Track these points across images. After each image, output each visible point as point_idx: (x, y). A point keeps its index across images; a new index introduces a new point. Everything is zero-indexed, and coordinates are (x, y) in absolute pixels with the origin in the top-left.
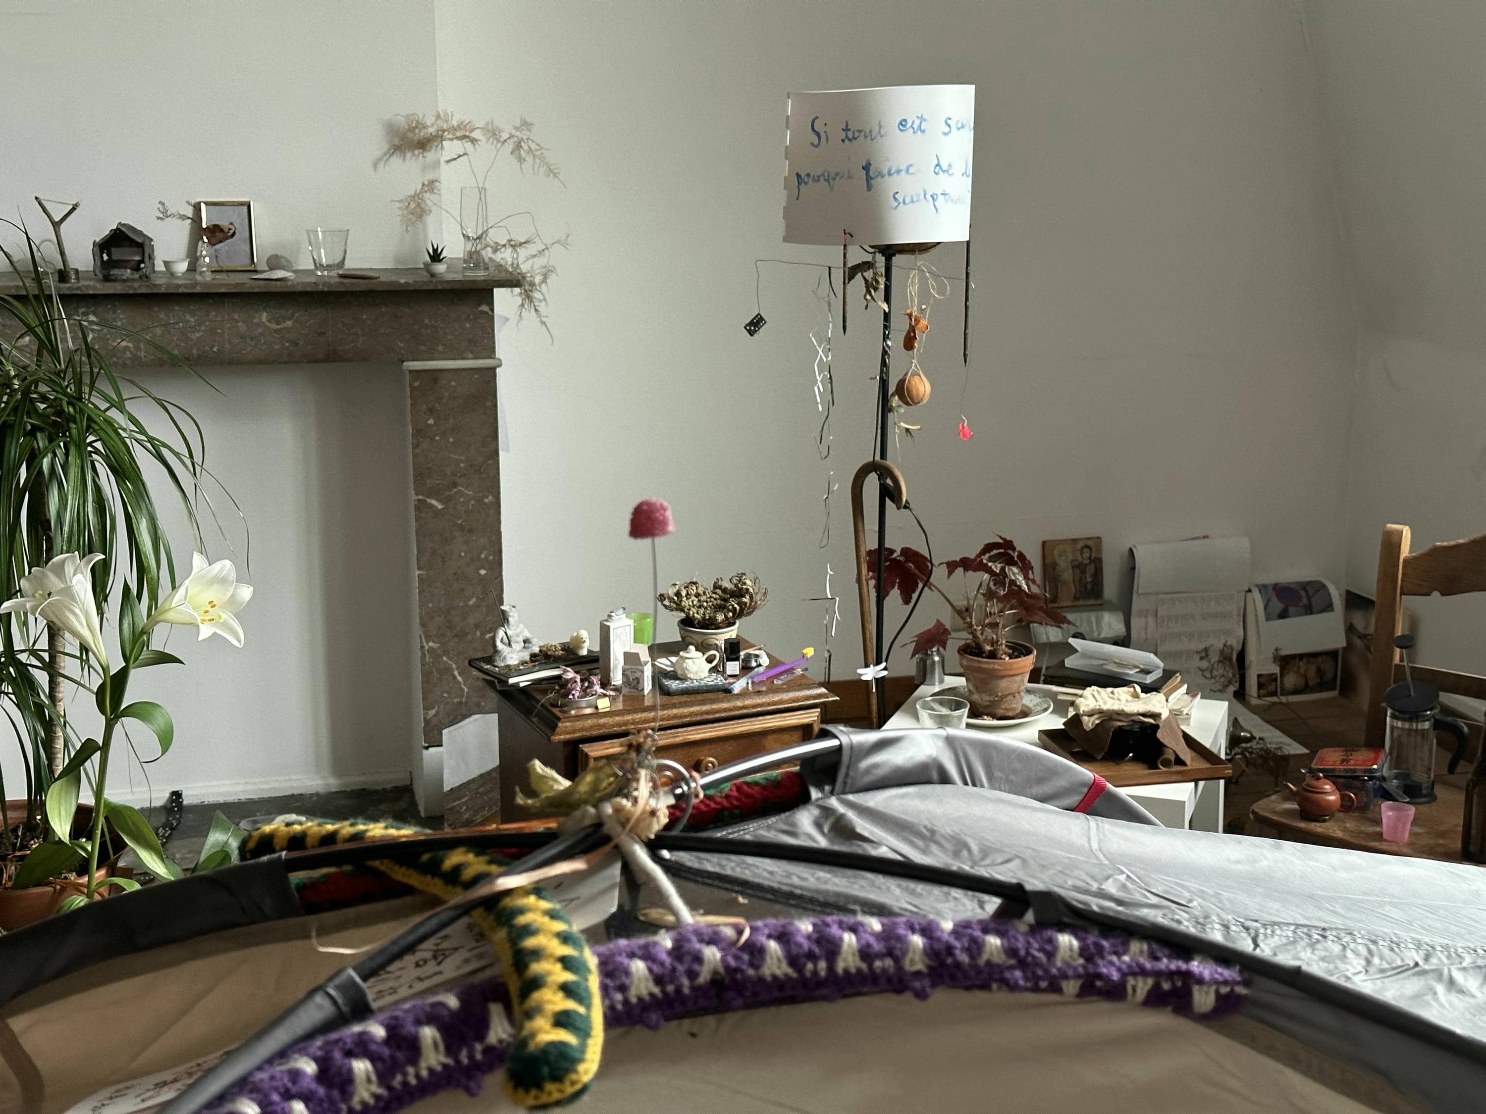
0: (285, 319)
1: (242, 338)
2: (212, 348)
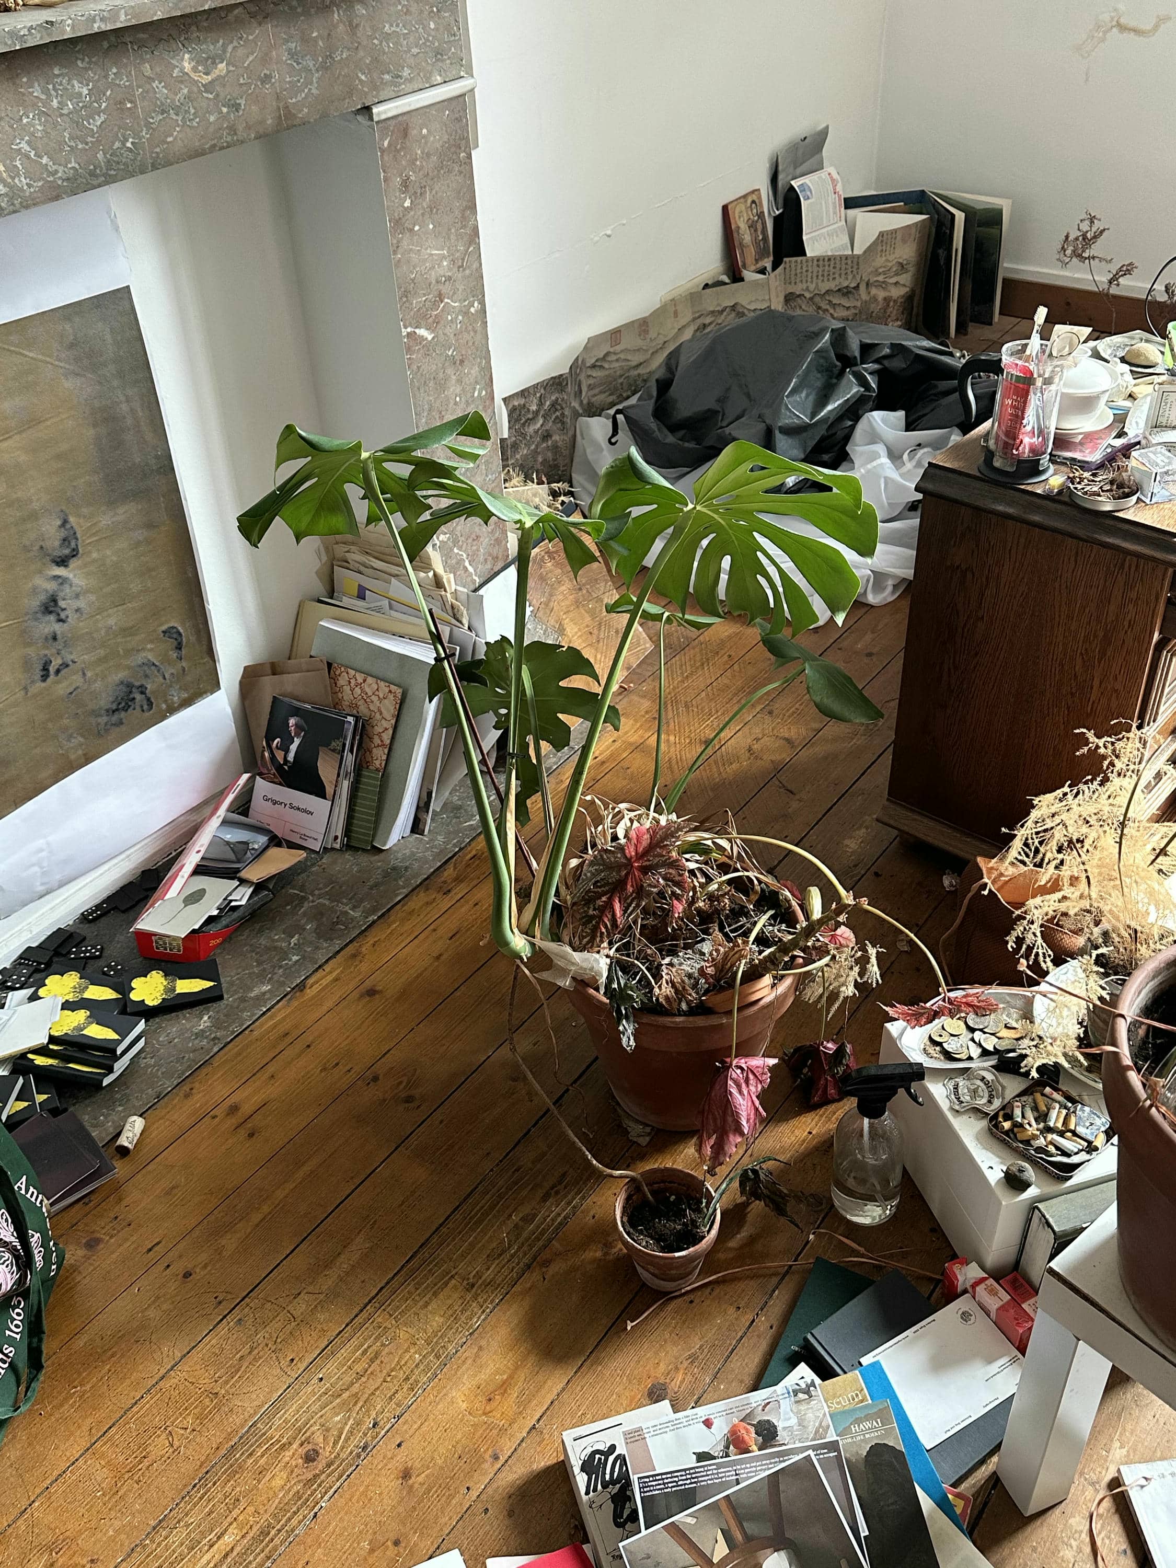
0: (214, 60)
1: (163, 112)
2: (124, 144)
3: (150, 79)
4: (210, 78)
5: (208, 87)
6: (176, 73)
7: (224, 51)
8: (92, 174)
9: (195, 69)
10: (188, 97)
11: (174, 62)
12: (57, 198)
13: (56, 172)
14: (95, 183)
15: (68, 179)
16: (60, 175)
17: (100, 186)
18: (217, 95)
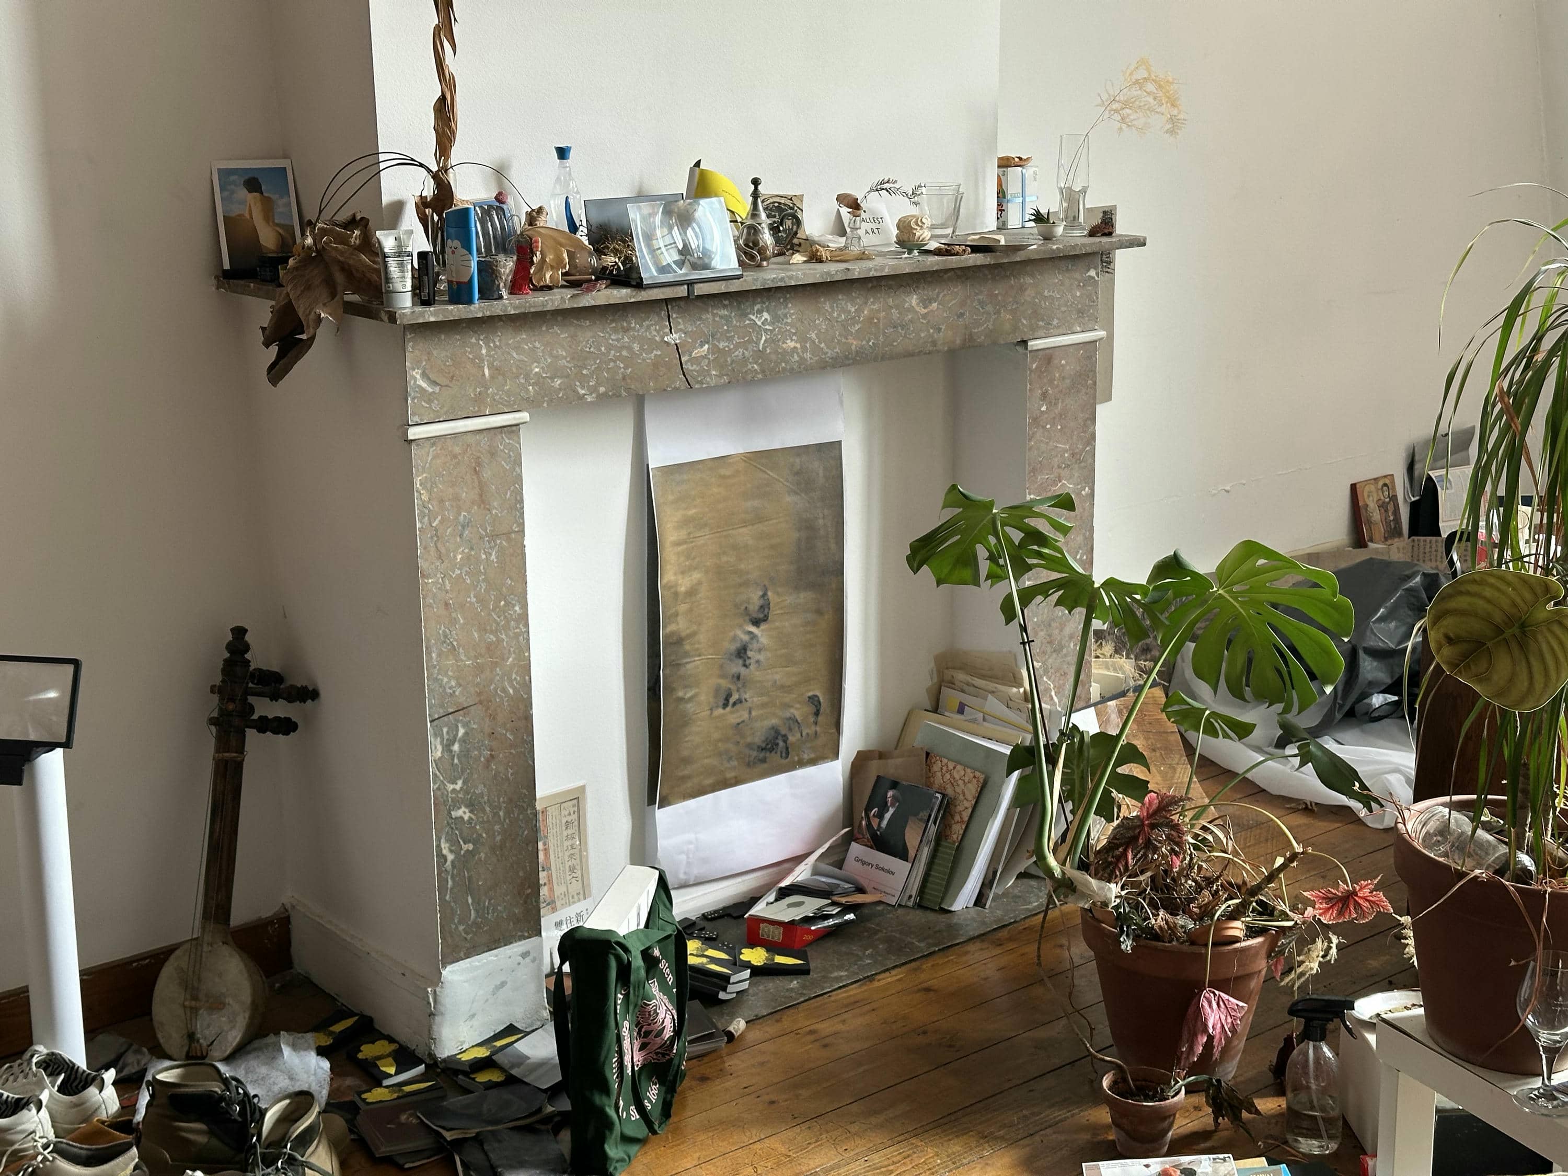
0: (930, 301)
1: (895, 327)
2: (868, 342)
3: (891, 307)
4: (926, 311)
5: (924, 316)
6: (907, 305)
7: (938, 296)
8: (847, 358)
9: (918, 304)
10: (911, 321)
11: (907, 299)
12: (824, 368)
13: (826, 354)
14: (847, 362)
15: (832, 358)
16: (829, 355)
17: (849, 365)
18: (929, 321)
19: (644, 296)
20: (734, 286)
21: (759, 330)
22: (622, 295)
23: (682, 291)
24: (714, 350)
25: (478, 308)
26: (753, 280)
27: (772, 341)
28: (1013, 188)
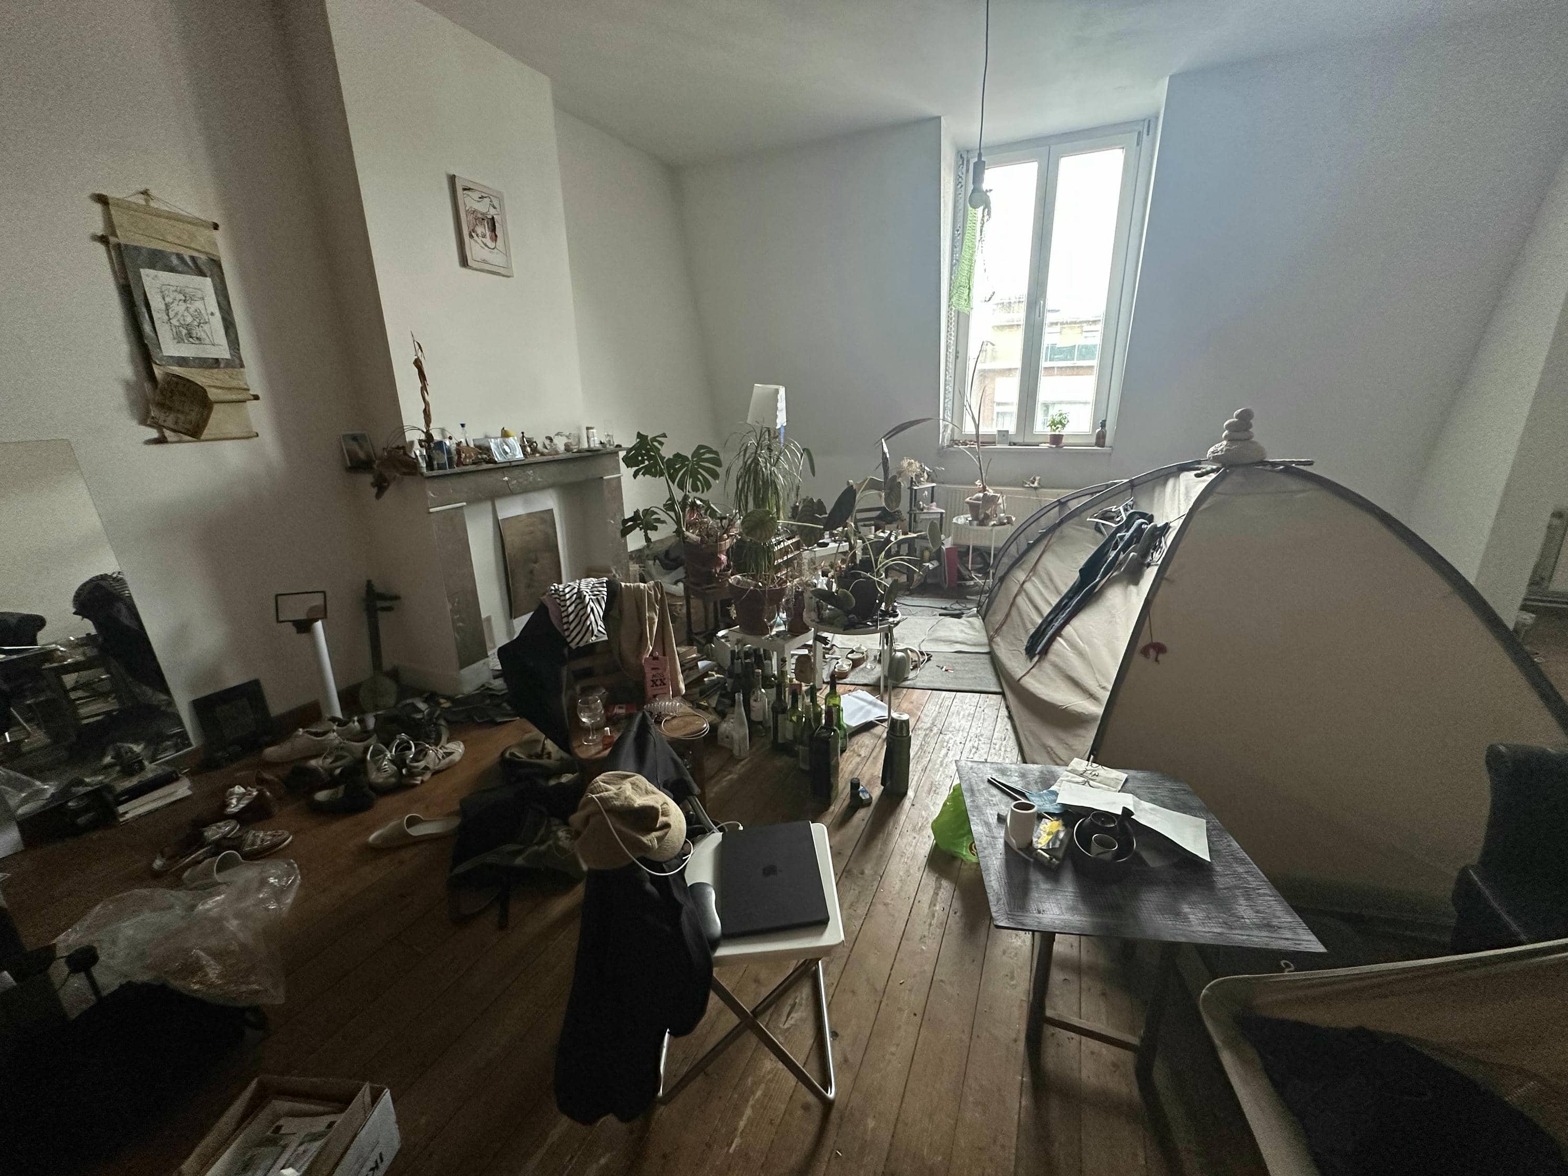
4: (575, 469)
7: (577, 465)
9: (572, 467)
11: (569, 466)
12: (546, 487)
15: (547, 484)
16: (546, 482)
18: (571, 473)
19: (497, 466)
20: (523, 463)
21: (530, 476)
22: (491, 466)
23: (508, 464)
24: (518, 481)
25: (448, 471)
26: (527, 461)
27: (534, 479)
28: (590, 435)
